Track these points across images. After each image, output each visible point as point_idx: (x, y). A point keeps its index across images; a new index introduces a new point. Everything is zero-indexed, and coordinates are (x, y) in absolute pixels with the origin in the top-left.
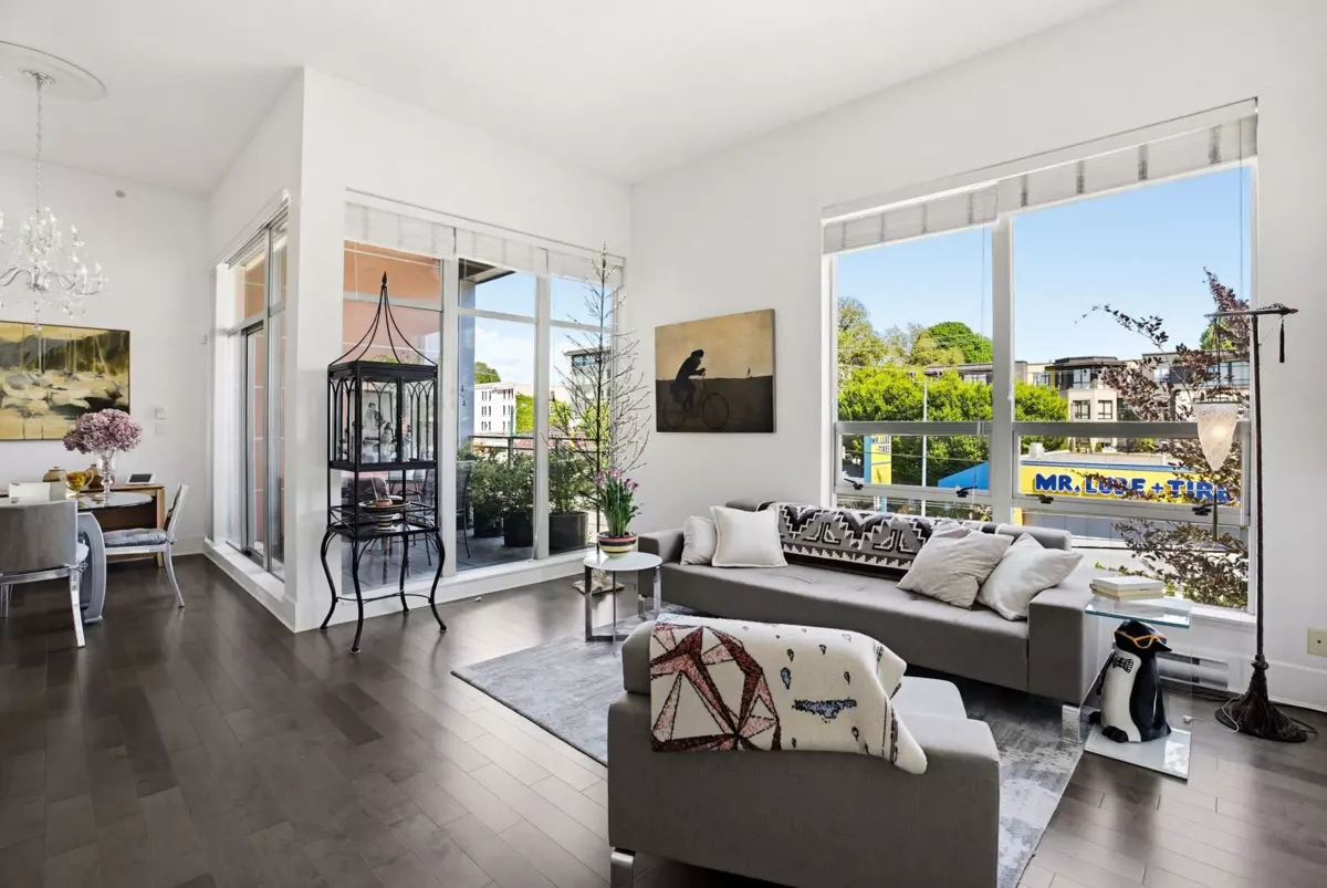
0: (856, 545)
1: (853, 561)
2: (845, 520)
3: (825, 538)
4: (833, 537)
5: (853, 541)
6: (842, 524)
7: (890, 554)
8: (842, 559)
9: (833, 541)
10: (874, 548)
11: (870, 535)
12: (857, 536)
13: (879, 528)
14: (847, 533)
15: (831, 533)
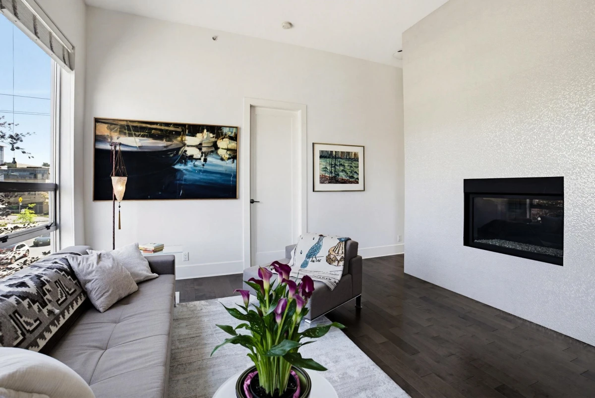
0: (50, 312)
1: (59, 326)
2: (23, 298)
3: (28, 328)
4: (32, 321)
5: (45, 311)
6: (25, 303)
7: (68, 302)
8: (53, 333)
9: (35, 325)
10: (60, 305)
11: (48, 296)
12: (44, 304)
13: (48, 286)
14: (35, 307)
15: (26, 319)
